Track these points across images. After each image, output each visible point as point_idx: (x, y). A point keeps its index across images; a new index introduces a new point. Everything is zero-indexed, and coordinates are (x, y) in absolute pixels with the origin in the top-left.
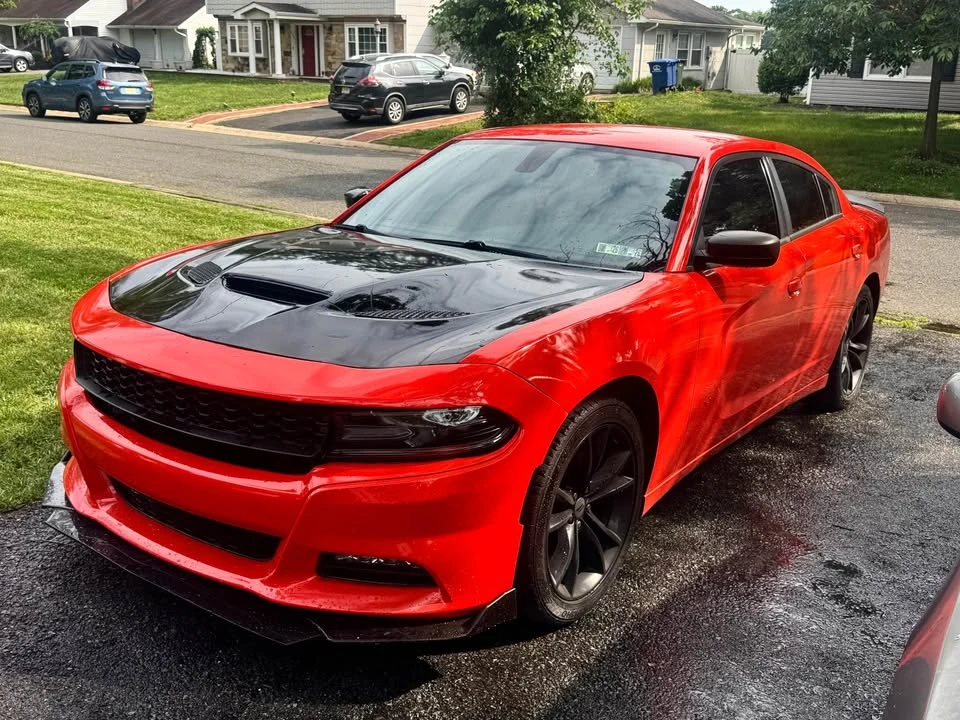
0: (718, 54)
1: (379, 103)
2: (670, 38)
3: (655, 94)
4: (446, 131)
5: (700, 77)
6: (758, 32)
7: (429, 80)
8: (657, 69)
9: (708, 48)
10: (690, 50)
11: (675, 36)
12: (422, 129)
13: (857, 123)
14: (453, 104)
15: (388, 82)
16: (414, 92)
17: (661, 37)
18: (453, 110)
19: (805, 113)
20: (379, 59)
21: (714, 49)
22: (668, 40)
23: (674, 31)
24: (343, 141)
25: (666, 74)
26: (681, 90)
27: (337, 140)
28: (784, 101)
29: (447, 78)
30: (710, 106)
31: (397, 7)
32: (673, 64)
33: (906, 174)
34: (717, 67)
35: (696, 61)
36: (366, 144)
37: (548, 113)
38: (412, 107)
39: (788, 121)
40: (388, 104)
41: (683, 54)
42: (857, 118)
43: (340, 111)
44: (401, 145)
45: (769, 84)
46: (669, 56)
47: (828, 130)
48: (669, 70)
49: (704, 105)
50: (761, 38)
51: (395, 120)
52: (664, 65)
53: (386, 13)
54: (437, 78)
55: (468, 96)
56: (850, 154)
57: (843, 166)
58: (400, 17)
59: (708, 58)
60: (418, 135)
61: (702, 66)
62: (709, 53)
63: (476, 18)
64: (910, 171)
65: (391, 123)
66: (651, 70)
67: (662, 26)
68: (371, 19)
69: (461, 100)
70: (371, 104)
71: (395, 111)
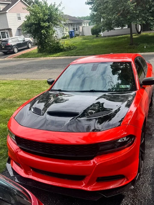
0: (81, 28)
1: (12, 49)
2: (71, 26)
3: (71, 38)
4: (29, 53)
5: (78, 33)
6: (87, 22)
7: (22, 42)
8: (70, 33)
9: (79, 27)
10: (75, 28)
11: (72, 25)
12: (23, 53)
13: (115, 39)
14: (28, 47)
15: (13, 44)
16: (19, 45)
17: (69, 26)
18: (28, 48)
19: (103, 38)
20: (10, 39)
21: (80, 27)
22: (70, 26)
23: (71, 24)
24: (6, 59)
25: (72, 34)
26: (76, 37)
27: (4, 59)
28: (97, 36)
29: (26, 41)
30: (83, 40)
31: (9, 26)
32: (73, 31)
33: (129, 49)
34: (81, 31)
35: (77, 30)
36: (11, 59)
37: (52, 46)
38: (19, 49)
39: (101, 41)
40: (14, 49)
41: (74, 29)
42: (114, 38)
43: (3, 52)
44: (19, 58)
45: (94, 33)
46: (71, 30)
47: (110, 42)
48: (73, 33)
49: (82, 40)
50: (88, 23)
51: (16, 52)
52: (71, 32)
53: (7, 28)
54: (23, 41)
55: (31, 44)
56: (116, 46)
57: (116, 49)
58: (10, 28)
59: (79, 29)
60: (23, 55)
61: (78, 31)
62: (79, 28)
63: (32, 27)
64: (130, 48)
65: (15, 53)
66: (69, 33)
67: (69, 24)
68: (4, 30)
69: (30, 45)
70: (10, 49)
71: (16, 50)
